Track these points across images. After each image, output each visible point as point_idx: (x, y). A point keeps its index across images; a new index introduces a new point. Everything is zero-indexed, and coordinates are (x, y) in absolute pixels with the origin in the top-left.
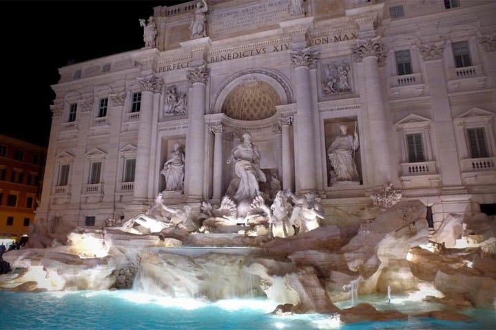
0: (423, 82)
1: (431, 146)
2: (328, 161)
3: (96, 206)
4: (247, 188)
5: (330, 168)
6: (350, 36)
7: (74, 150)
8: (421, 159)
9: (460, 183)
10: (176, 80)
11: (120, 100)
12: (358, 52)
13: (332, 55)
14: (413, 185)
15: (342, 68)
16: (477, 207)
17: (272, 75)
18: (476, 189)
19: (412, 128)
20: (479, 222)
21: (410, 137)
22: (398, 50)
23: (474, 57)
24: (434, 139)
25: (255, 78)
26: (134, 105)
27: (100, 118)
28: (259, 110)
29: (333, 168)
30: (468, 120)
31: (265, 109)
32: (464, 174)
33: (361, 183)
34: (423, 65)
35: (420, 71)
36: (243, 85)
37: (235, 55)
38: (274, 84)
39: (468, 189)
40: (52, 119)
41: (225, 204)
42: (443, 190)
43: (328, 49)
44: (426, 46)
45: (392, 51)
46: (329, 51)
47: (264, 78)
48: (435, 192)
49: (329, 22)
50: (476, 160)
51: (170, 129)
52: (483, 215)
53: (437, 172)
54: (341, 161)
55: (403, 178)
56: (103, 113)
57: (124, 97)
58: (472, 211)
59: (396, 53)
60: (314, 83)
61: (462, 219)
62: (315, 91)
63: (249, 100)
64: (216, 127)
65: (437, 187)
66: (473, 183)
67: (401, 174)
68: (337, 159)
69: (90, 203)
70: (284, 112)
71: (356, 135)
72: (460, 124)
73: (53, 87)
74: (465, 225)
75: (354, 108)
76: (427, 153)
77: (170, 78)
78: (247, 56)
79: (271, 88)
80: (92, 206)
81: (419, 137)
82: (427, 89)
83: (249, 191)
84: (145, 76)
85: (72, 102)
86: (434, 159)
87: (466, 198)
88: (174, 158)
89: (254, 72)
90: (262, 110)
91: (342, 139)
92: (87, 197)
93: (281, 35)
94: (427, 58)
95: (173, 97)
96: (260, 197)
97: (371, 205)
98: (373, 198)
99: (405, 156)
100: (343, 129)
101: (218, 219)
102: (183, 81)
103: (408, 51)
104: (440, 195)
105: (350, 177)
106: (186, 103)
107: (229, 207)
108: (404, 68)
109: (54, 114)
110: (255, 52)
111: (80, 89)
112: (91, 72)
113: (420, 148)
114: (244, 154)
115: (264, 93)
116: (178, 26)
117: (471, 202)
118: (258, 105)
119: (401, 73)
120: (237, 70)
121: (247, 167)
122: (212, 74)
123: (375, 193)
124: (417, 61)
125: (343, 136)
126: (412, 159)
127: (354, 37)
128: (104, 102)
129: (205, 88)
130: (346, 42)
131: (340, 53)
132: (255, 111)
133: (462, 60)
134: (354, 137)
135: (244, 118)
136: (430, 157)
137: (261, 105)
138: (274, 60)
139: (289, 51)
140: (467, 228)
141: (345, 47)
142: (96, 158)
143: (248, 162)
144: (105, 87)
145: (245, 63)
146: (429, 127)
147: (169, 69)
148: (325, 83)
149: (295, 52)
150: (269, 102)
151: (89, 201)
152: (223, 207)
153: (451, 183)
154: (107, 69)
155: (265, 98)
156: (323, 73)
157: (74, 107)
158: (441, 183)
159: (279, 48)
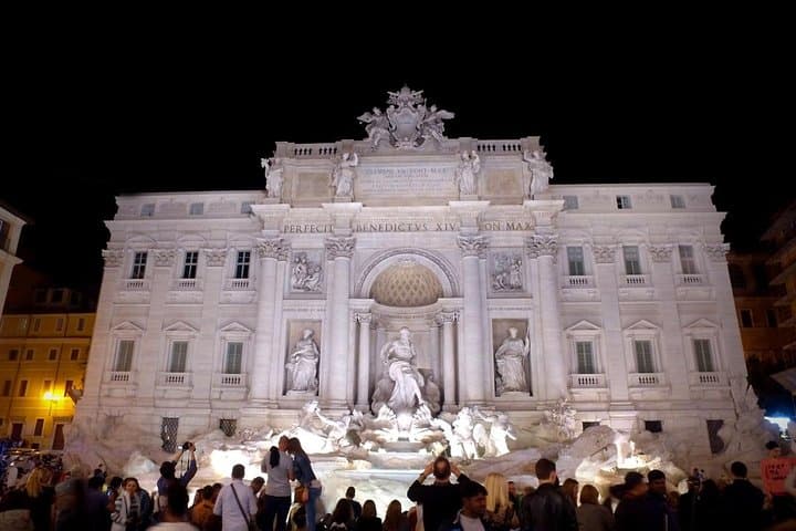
0: (595, 287)
1: (601, 358)
2: (496, 367)
3: (181, 404)
4: (403, 393)
5: (498, 375)
6: (524, 225)
7: (142, 320)
8: (591, 371)
9: (627, 398)
10: (306, 245)
11: (217, 259)
12: (534, 247)
13: (503, 244)
14: (583, 399)
15: (513, 261)
16: (643, 425)
17: (434, 260)
18: (641, 405)
19: (583, 336)
20: (646, 441)
21: (579, 345)
22: (570, 245)
23: (643, 266)
24: (604, 349)
25: (413, 260)
26: (239, 268)
27: (186, 280)
28: (408, 294)
29: (501, 376)
30: (637, 332)
31: (416, 293)
32: (632, 390)
33: (531, 395)
34: (596, 266)
35: (592, 274)
36: (397, 266)
37: (389, 227)
38: (436, 269)
39: (635, 405)
40: (103, 270)
41: (384, 414)
42: (611, 406)
43: (501, 238)
44: (599, 247)
45: (565, 246)
46: (500, 240)
47: (424, 261)
48: (604, 406)
49: (503, 207)
50: (643, 375)
51: (299, 310)
52: (648, 433)
53: (606, 386)
54: (511, 368)
55: (573, 390)
56: (190, 272)
57: (225, 255)
58: (638, 427)
59: (569, 248)
60: (484, 276)
61: (629, 436)
62: (484, 285)
63: (397, 282)
64: (364, 316)
65: (605, 402)
66: (640, 398)
67: (570, 386)
68: (506, 366)
69: (169, 399)
70: (447, 307)
71: (527, 340)
72: (629, 336)
73: (108, 223)
74: (632, 444)
75: (525, 309)
76: (597, 364)
77: (299, 242)
78: (403, 231)
79: (429, 272)
80: (172, 404)
81: (588, 345)
82: (598, 294)
83: (406, 396)
84: (269, 237)
85: (139, 250)
86: (603, 372)
87: (633, 414)
88: (306, 349)
89: (412, 252)
90: (412, 294)
91: (511, 343)
92: (165, 390)
93: (447, 214)
94: (600, 260)
95: (304, 268)
96: (425, 407)
97: (545, 420)
98: (547, 413)
99: (575, 366)
100: (514, 332)
101: (377, 432)
102: (317, 249)
103: (581, 248)
104: (609, 410)
105: (518, 386)
106: (321, 279)
107: (389, 418)
108: (576, 268)
109: (107, 264)
110: (413, 227)
111: (152, 232)
112: (170, 212)
113: (590, 358)
114: (401, 353)
115: (419, 276)
116: (312, 174)
117: (638, 418)
118: (408, 288)
119: (573, 273)
120: (391, 246)
121: (405, 369)
122: (357, 247)
123: (549, 407)
124: (589, 261)
125: (512, 340)
126: (581, 371)
127: (528, 228)
128: (192, 257)
129: (349, 264)
130: (519, 232)
131: (512, 244)
132: (403, 294)
133: (632, 267)
134: (524, 343)
135: (390, 303)
136: (600, 370)
137: (412, 289)
138: (438, 241)
139: (454, 233)
140: (636, 447)
141: (518, 239)
142: (180, 336)
143: (405, 364)
144: (194, 237)
145: (402, 239)
146: (599, 337)
147: (299, 231)
148: (494, 276)
149: (465, 238)
150: (423, 287)
151: (166, 396)
152: (381, 418)
153: (619, 398)
154: (197, 210)
155: (418, 281)
156: (493, 264)
157: (141, 258)
158: (609, 397)
159: (443, 227)
